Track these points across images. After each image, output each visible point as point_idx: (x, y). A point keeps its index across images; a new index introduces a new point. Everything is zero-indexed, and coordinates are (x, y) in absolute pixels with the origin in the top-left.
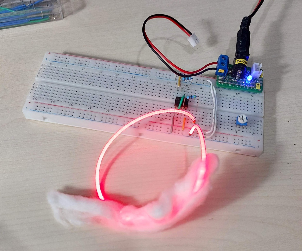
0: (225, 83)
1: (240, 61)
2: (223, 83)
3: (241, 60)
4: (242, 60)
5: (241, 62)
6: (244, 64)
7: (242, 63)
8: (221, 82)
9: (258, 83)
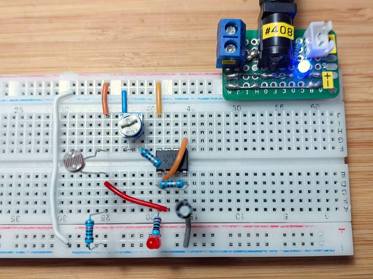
0: (243, 89)
1: (273, 31)
2: (240, 89)
3: (276, 27)
4: (279, 25)
5: (276, 31)
6: (286, 36)
7: (278, 34)
8: (232, 87)
9: (326, 72)
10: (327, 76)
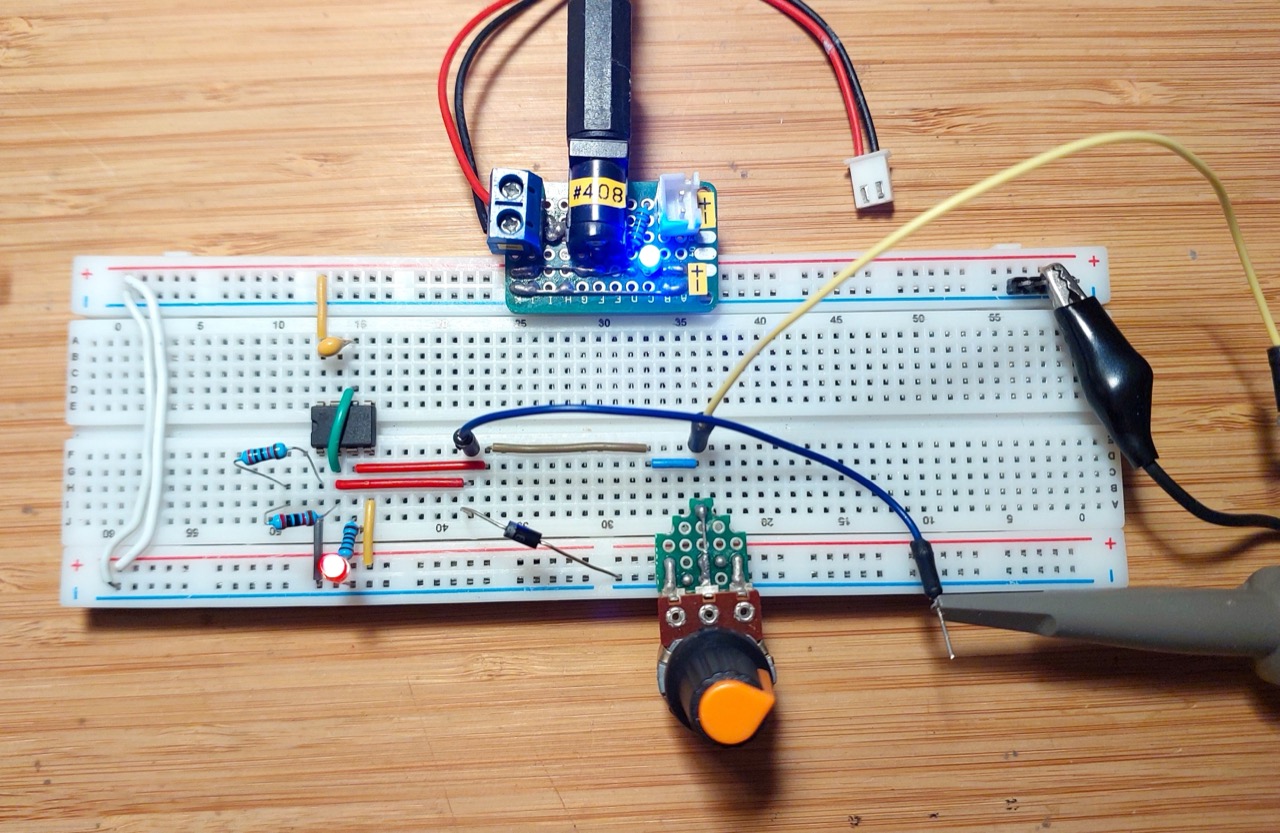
0: (541, 295)
1: (585, 194)
2: (536, 295)
3: (590, 186)
4: (596, 181)
5: (591, 195)
7: (595, 198)
8: (522, 291)
9: (695, 265)
10: (697, 271)
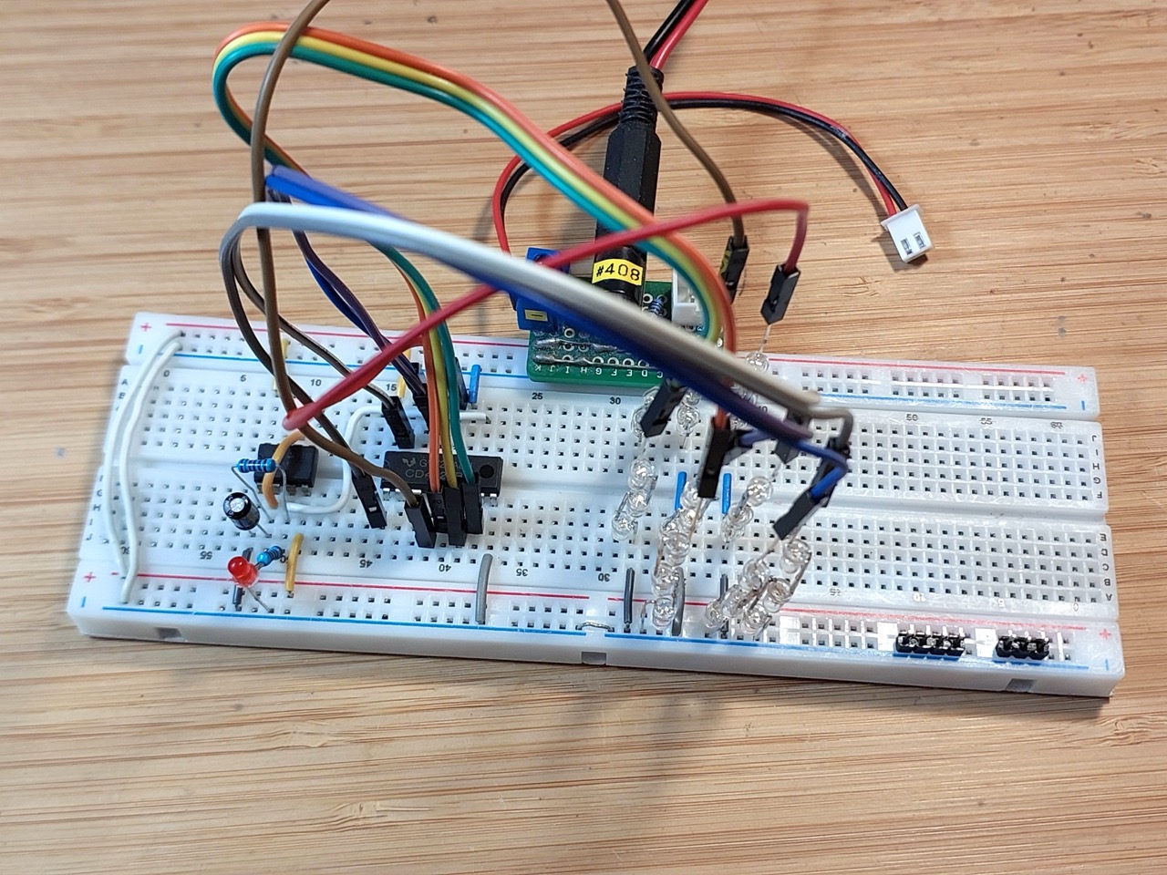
0: (560, 363)
1: (607, 271)
2: (556, 363)
3: (612, 265)
4: (617, 262)
5: (612, 271)
6: (627, 279)
7: (615, 276)
8: (543, 360)
